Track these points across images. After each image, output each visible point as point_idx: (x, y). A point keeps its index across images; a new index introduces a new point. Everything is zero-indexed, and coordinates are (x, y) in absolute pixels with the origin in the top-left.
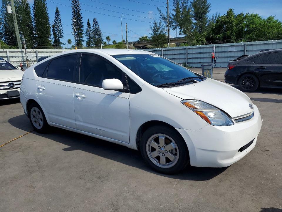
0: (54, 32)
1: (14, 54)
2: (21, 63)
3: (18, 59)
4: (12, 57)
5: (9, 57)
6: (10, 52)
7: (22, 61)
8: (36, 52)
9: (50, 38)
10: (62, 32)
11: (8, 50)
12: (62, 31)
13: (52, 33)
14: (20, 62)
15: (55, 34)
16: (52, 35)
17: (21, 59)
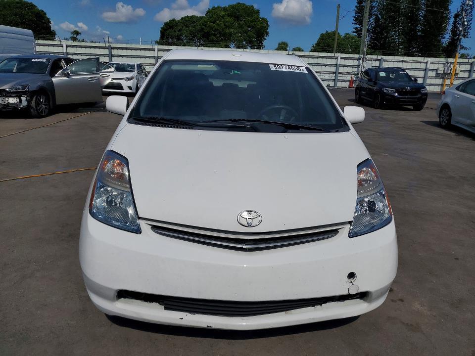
0: (455, 27)
1: (347, 62)
2: (353, 76)
3: (350, 70)
4: (344, 66)
5: (338, 66)
6: (342, 58)
7: (354, 74)
8: (380, 60)
9: (444, 38)
10: (469, 27)
11: (339, 55)
12: (471, 24)
13: (450, 27)
14: (351, 75)
15: (454, 31)
16: (450, 32)
17: (355, 70)
